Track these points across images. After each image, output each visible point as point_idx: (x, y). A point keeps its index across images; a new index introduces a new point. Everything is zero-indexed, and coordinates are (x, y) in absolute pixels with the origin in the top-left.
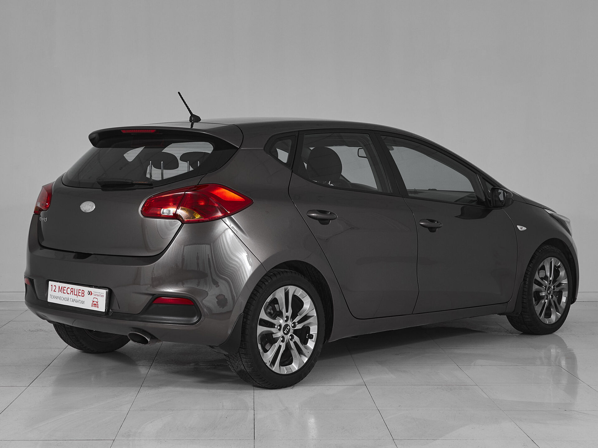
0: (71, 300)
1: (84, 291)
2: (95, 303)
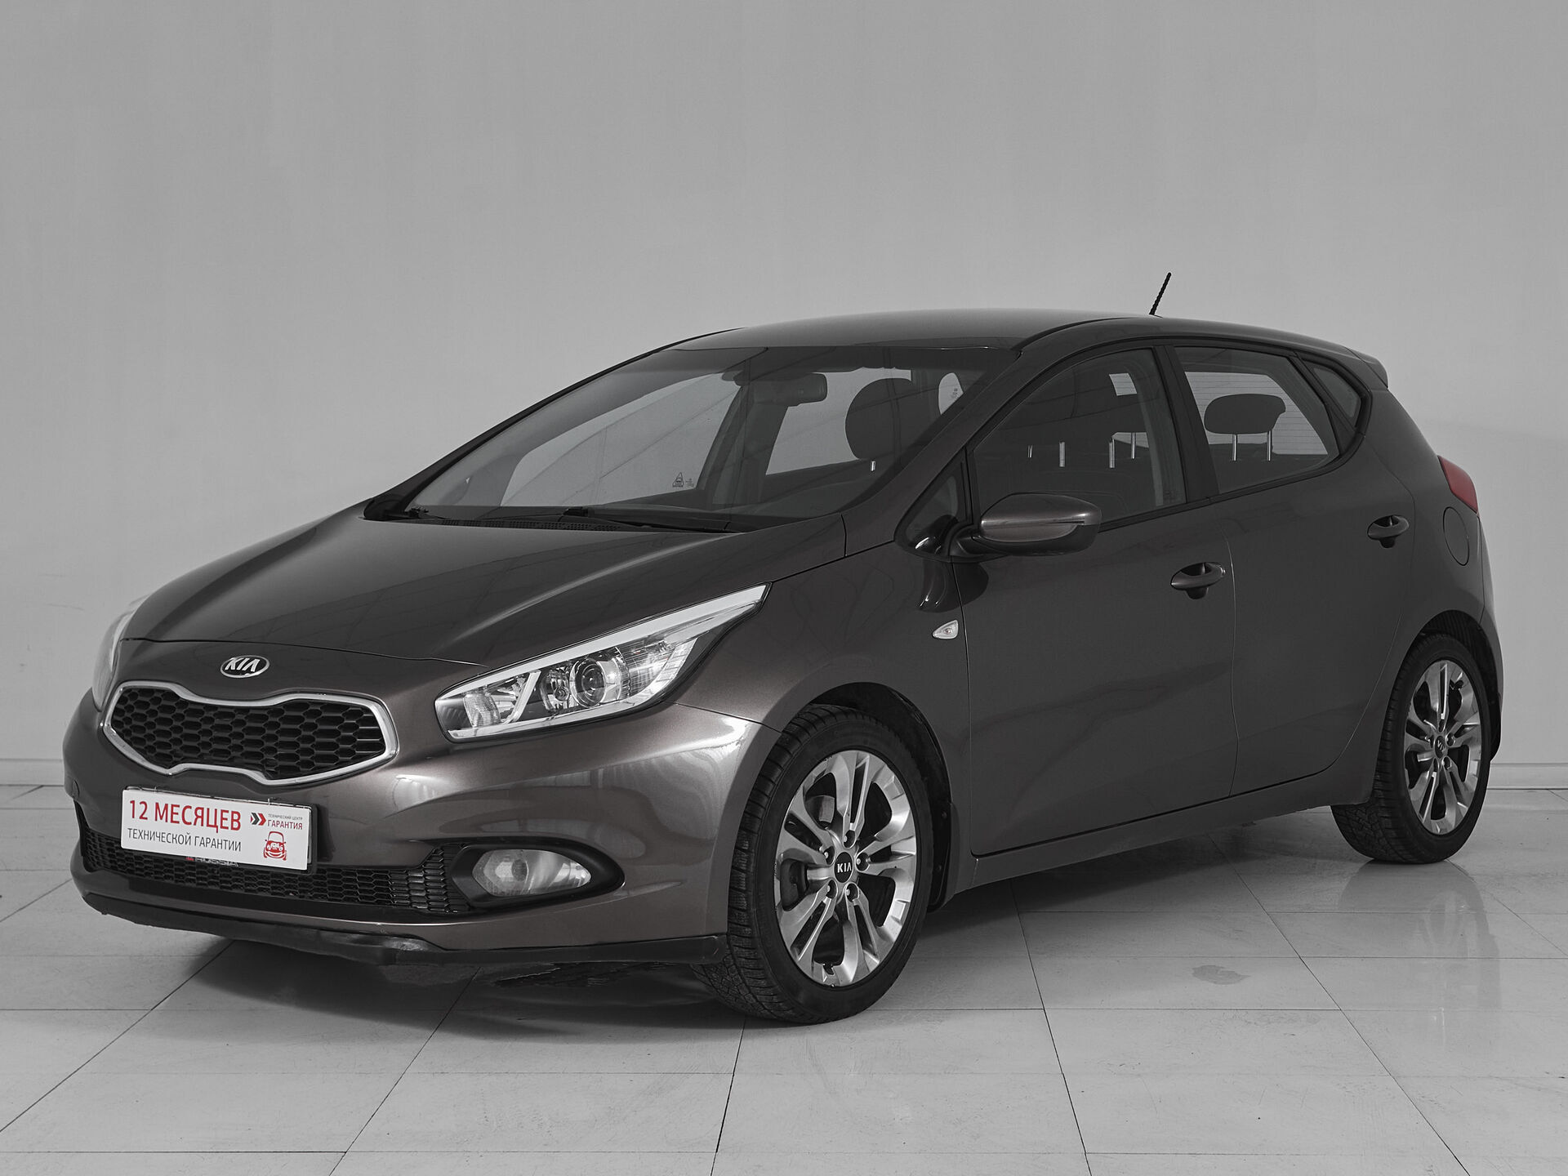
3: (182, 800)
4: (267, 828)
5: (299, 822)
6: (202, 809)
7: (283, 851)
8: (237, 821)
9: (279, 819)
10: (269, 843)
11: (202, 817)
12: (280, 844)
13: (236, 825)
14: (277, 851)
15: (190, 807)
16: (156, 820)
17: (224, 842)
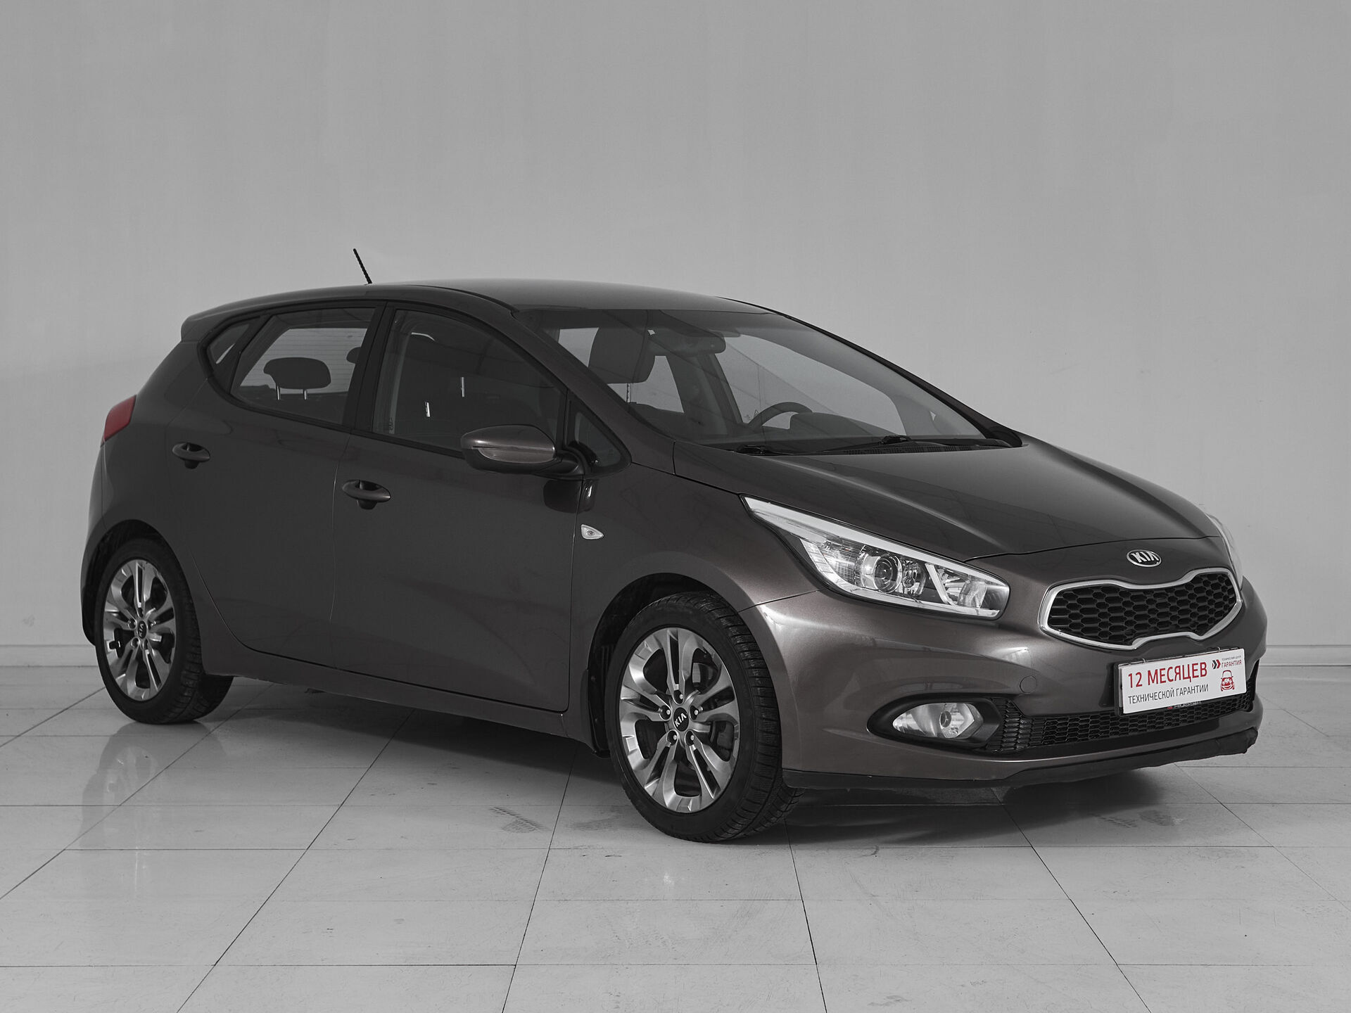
3: (1165, 664)
4: (1222, 669)
5: (1239, 659)
6: (1179, 667)
7: (1232, 683)
8: (1205, 669)
9: (1228, 661)
10: (1223, 680)
11: (1179, 673)
12: (1230, 678)
13: (1204, 672)
14: (1227, 685)
15: (1171, 668)
16: (1149, 684)
17: (1196, 688)
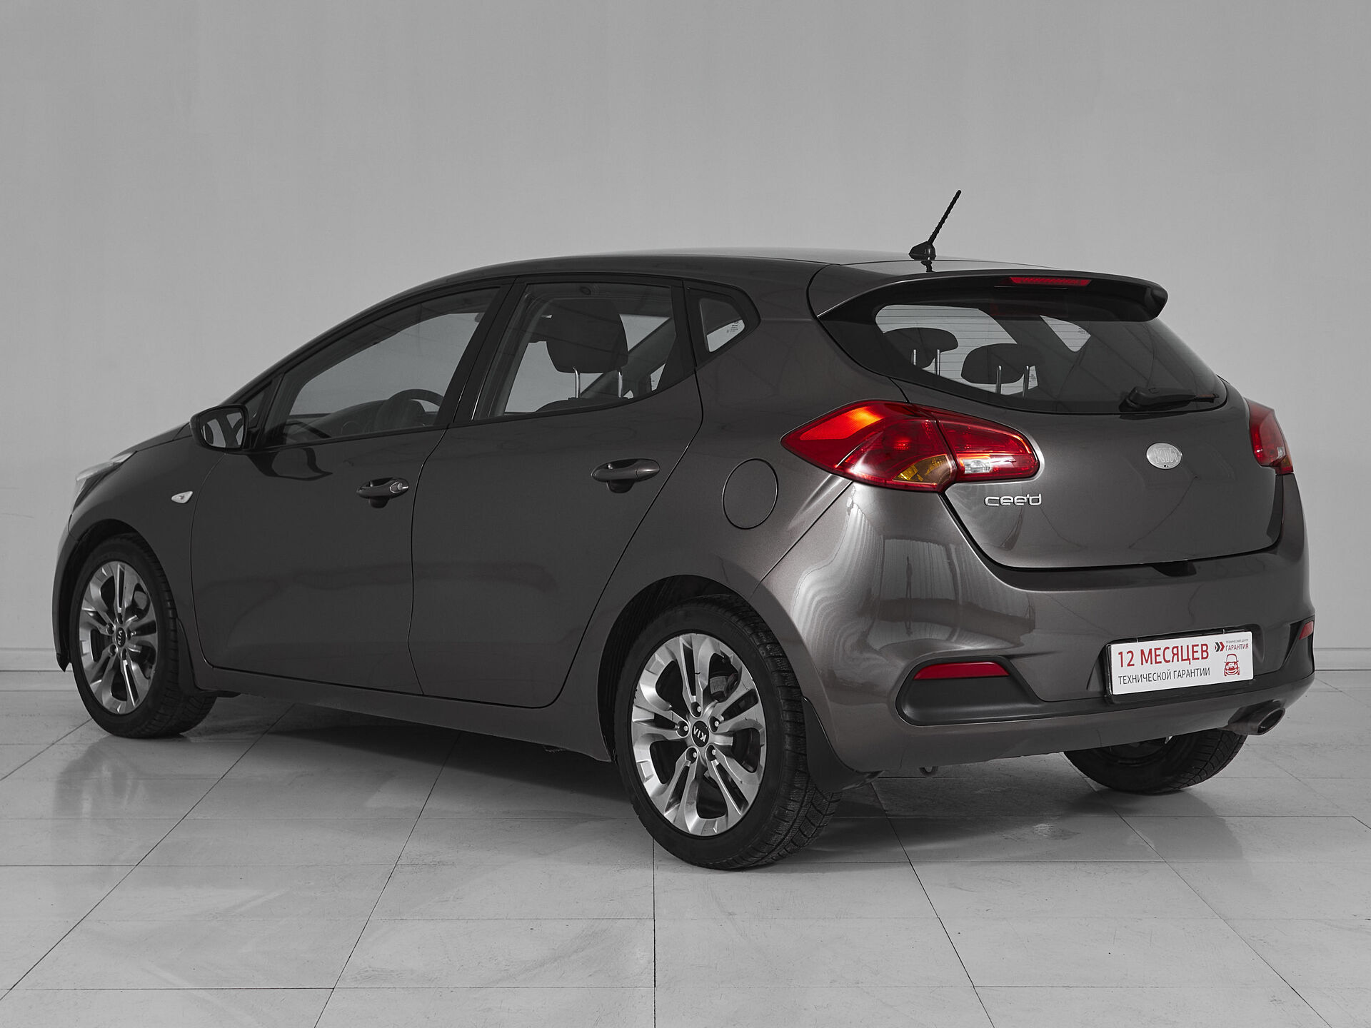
0: (1176, 674)
1: (1206, 645)
2: (1231, 665)
